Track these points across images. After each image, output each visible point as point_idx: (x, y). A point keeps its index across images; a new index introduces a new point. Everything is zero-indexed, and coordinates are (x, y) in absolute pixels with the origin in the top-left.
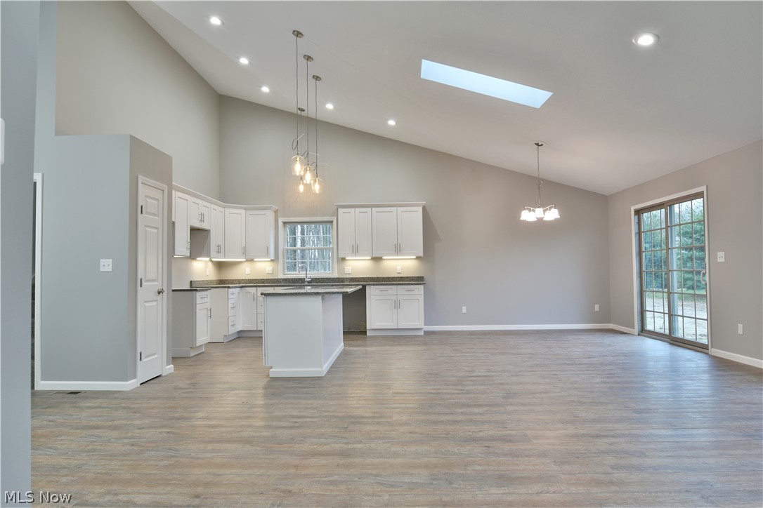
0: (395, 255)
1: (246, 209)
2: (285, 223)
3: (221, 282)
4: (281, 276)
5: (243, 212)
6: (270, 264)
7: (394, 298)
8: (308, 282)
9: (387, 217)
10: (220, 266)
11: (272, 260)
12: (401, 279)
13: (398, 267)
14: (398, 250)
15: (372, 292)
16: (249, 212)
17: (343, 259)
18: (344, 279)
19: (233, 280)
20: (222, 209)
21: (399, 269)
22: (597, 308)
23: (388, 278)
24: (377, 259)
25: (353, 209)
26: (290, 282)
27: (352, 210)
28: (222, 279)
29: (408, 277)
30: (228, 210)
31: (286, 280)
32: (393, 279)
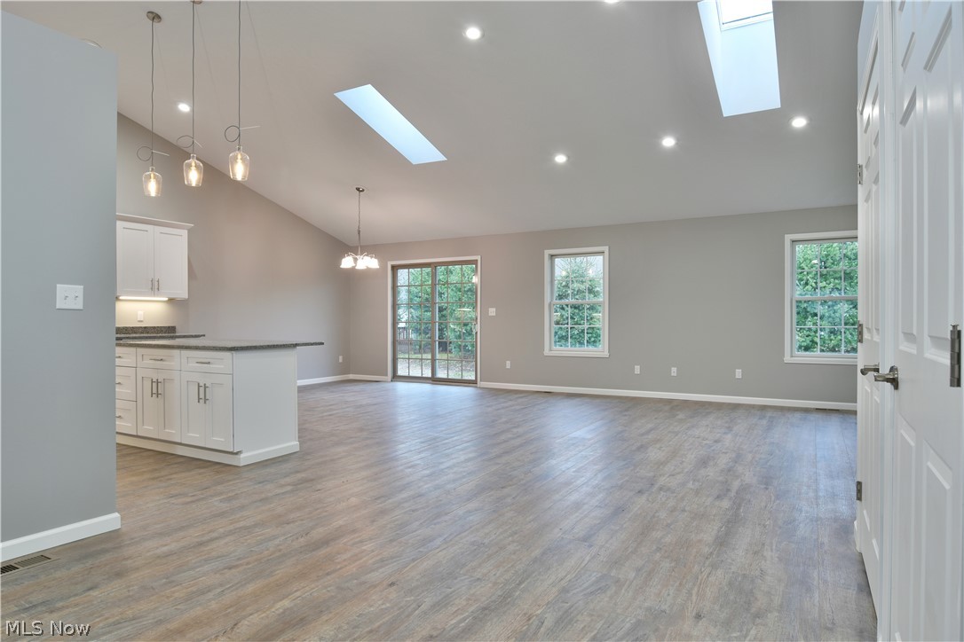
12: (146, 329)
13: (141, 313)
14: (155, 287)
22: (341, 360)
29: (154, 328)
32: (134, 330)
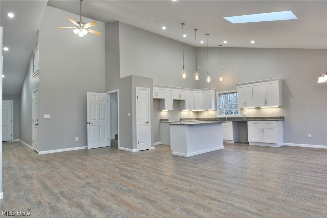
0: (264, 106)
1: (203, 90)
2: (219, 94)
4: (218, 117)
5: (201, 91)
6: (214, 111)
7: (261, 127)
8: (228, 119)
9: (260, 87)
10: (197, 113)
11: (214, 110)
12: (271, 118)
13: (269, 112)
14: (266, 103)
15: (250, 124)
16: (204, 91)
17: (243, 109)
18: (243, 118)
19: (201, 118)
20: (193, 91)
23: (264, 117)
24: (258, 108)
25: (244, 86)
28: (198, 118)
29: (274, 117)
31: (220, 118)
32: (267, 118)
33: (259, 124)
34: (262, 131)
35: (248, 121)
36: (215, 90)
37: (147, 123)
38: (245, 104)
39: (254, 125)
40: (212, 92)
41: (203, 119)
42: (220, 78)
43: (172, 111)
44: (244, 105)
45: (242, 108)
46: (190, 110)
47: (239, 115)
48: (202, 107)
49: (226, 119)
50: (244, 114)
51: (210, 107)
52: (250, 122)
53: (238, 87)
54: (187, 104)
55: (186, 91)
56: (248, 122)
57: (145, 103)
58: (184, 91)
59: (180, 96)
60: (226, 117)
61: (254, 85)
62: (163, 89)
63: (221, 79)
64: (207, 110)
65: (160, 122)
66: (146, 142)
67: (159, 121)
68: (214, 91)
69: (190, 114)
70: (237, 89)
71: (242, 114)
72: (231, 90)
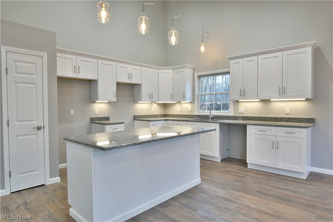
1: (173, 69)
2: (199, 77)
3: (165, 116)
4: (196, 113)
5: (171, 71)
6: (190, 105)
7: (273, 139)
8: (212, 118)
9: (273, 62)
10: (165, 106)
11: (190, 102)
12: (290, 119)
14: (283, 93)
15: (252, 131)
16: (175, 71)
17: (238, 101)
18: (237, 117)
19: (171, 115)
20: (157, 71)
21: (287, 110)
23: (276, 118)
24: (266, 101)
26: (201, 118)
27: (240, 60)
28: (166, 114)
29: (296, 119)
30: (160, 71)
31: (199, 116)
32: (281, 120)
33: (269, 133)
34: (275, 146)
35: (249, 124)
36: (194, 69)
37: (39, 128)
38: (243, 94)
39: (259, 133)
40: (188, 72)
41: (174, 116)
42: (200, 46)
43: (114, 102)
44: (241, 95)
45: (237, 99)
46: (152, 102)
47: (230, 112)
48: (172, 97)
49: (209, 118)
50: (240, 110)
51: (184, 98)
52: (252, 126)
53: (232, 62)
54: (145, 91)
55: (144, 69)
56: (248, 127)
57: (33, 85)
58: (140, 68)
59: (130, 76)
60: (208, 114)
61: (260, 57)
62: (95, 61)
63: (203, 49)
64: (180, 102)
65: (92, 123)
66: (35, 171)
67: (88, 121)
68: (191, 71)
69: (152, 108)
70: (229, 67)
71: (236, 110)
72: (219, 69)
